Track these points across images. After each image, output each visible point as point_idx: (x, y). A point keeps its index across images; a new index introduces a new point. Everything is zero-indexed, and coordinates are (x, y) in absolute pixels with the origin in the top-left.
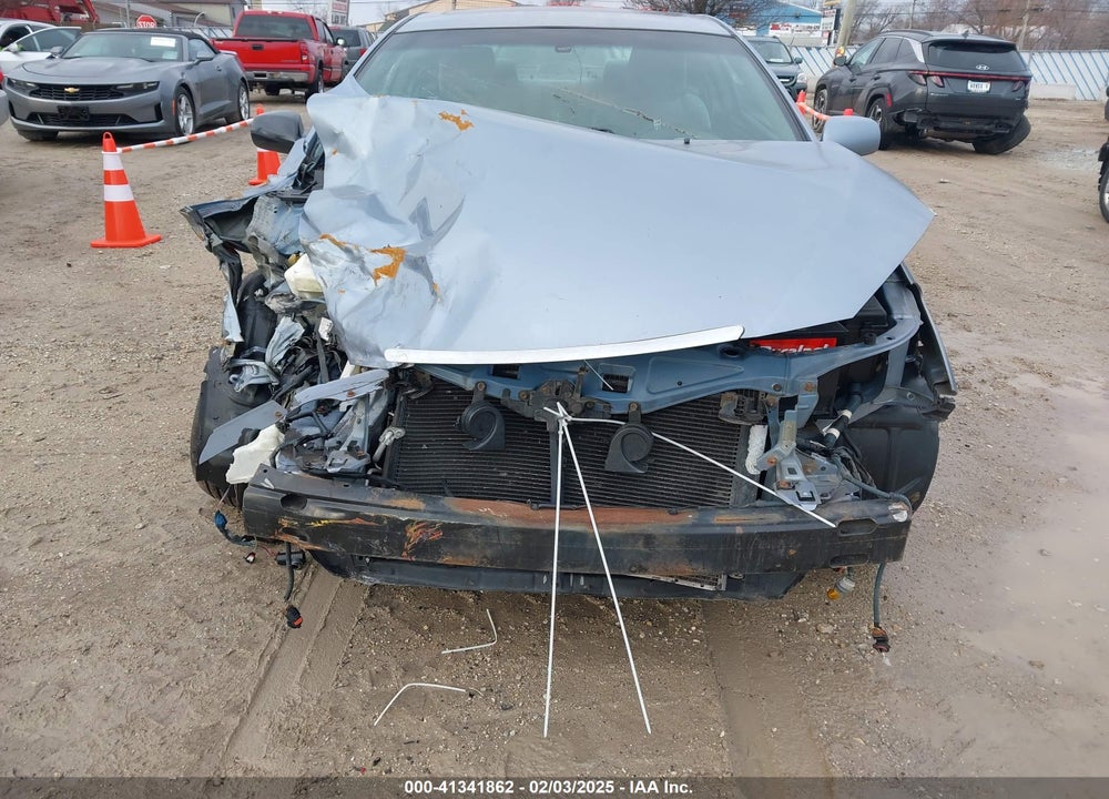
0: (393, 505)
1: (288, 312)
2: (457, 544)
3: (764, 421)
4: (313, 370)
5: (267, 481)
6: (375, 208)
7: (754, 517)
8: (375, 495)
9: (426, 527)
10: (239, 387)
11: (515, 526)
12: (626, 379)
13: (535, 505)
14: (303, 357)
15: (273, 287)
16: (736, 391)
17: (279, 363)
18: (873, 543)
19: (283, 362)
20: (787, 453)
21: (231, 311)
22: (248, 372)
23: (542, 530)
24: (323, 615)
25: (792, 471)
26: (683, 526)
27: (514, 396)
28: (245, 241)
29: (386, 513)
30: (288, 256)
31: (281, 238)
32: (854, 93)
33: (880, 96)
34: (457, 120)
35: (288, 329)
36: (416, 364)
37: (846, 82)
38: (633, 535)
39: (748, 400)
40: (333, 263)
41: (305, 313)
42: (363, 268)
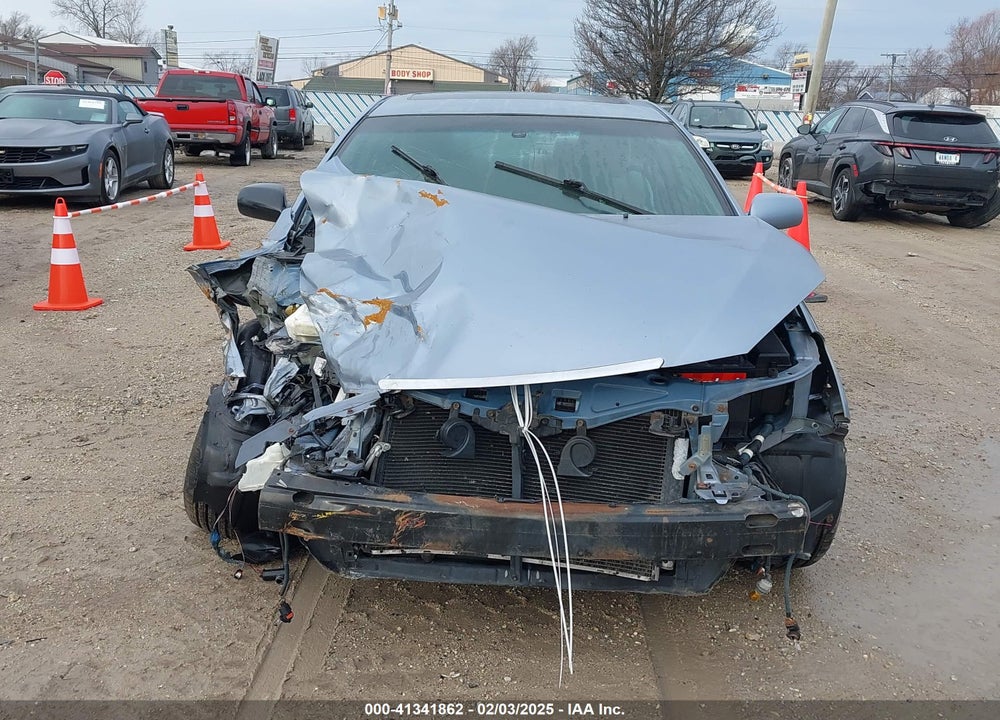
0: (385, 498)
1: (285, 353)
2: (436, 530)
3: (687, 436)
4: (307, 401)
5: (281, 481)
6: (362, 267)
7: (678, 510)
8: (369, 492)
9: (413, 516)
10: (239, 417)
11: (484, 515)
12: (574, 401)
13: (501, 500)
14: (298, 391)
15: (272, 333)
16: (663, 411)
17: (277, 396)
18: (777, 535)
19: (281, 395)
20: (703, 460)
21: (234, 351)
22: (248, 403)
23: (506, 519)
24: (308, 619)
25: (709, 476)
26: (620, 516)
27: (483, 414)
28: (246, 294)
29: (379, 505)
30: (286, 307)
31: (279, 292)
32: (820, 162)
33: (847, 166)
34: (434, 198)
35: (285, 368)
36: (402, 390)
37: (812, 150)
38: (580, 522)
39: (672, 419)
40: (328, 312)
41: (300, 354)
42: (355, 316)
